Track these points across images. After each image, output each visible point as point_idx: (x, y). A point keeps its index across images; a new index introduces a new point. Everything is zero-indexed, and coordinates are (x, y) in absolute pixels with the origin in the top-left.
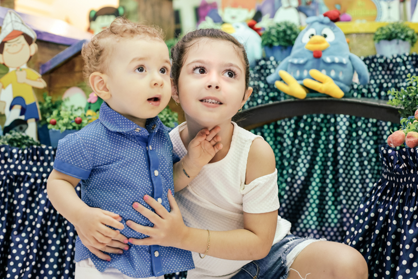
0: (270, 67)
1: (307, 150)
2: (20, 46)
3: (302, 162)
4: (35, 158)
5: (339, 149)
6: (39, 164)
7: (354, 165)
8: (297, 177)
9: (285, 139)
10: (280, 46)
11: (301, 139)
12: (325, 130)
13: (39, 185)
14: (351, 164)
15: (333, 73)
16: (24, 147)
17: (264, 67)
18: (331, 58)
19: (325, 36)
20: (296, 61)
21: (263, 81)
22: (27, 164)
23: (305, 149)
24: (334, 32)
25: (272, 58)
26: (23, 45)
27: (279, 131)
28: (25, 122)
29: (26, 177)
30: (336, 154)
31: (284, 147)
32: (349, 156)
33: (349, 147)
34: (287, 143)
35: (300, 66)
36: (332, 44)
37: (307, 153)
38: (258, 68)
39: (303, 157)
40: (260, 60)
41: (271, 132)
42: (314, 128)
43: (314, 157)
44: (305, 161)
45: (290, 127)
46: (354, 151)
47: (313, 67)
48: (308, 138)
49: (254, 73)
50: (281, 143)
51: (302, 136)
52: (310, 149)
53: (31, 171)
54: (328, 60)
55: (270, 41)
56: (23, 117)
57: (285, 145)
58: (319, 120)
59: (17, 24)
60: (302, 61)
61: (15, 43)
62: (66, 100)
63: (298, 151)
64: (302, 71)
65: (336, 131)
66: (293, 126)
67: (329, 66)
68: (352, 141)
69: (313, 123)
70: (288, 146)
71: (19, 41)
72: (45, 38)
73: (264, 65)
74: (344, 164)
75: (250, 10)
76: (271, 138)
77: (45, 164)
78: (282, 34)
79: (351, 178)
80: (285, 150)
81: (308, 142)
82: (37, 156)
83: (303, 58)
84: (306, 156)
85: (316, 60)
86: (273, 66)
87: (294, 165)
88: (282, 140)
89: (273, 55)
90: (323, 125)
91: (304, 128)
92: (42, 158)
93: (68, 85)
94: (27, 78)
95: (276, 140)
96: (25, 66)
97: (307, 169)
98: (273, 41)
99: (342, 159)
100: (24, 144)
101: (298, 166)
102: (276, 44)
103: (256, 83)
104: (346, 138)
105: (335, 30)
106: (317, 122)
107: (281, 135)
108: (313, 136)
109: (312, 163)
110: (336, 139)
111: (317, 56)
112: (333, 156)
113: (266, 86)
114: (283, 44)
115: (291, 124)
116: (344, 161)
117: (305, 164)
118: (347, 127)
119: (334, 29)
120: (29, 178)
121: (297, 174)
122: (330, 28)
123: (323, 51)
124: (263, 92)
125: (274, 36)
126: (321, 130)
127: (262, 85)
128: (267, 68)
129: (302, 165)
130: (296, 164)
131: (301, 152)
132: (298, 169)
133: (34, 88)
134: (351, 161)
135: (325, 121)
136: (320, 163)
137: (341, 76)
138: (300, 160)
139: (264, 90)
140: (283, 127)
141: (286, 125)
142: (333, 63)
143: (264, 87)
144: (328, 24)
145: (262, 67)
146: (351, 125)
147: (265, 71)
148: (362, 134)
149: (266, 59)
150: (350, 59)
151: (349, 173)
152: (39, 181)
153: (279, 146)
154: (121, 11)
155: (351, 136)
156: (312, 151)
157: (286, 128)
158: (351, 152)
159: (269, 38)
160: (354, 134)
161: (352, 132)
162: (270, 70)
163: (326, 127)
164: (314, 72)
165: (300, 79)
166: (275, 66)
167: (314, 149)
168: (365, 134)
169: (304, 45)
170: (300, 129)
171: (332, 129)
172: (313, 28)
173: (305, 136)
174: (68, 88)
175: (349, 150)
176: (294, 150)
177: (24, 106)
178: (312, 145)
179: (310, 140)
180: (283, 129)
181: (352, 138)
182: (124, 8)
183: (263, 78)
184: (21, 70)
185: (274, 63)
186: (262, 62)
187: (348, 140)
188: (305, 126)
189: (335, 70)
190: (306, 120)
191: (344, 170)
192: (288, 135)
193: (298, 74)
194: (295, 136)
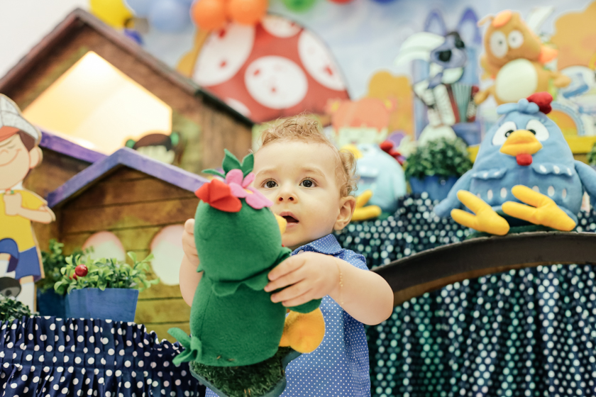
0: (422, 209)
1: (490, 342)
2: (13, 152)
3: (483, 362)
4: (31, 337)
5: (545, 338)
6: (37, 348)
7: (571, 365)
8: (475, 388)
9: (451, 326)
10: (437, 176)
11: (478, 322)
12: (517, 308)
13: (36, 386)
14: (567, 362)
15: (551, 192)
16: (12, 319)
17: (413, 209)
18: (546, 167)
19: (533, 132)
20: (485, 175)
21: (410, 233)
22: (16, 348)
23: (486, 340)
24: (546, 126)
25: (424, 195)
26: (18, 150)
27: (441, 313)
28: (15, 283)
29: (14, 371)
30: (540, 346)
31: (450, 340)
32: (562, 349)
33: (561, 334)
34: (455, 332)
35: (493, 182)
36: (545, 144)
37: (489, 347)
38: (402, 211)
39: (484, 354)
40: (405, 198)
41: (426, 316)
42: (501, 304)
43: (502, 354)
44: (488, 361)
45: (458, 305)
46: (570, 341)
47: (517, 182)
48: (490, 322)
49: (396, 220)
50: (444, 334)
51: (480, 318)
52: (494, 340)
53: (22, 360)
54: (543, 169)
55: (420, 168)
56: (12, 275)
57: (451, 335)
58: (508, 292)
59: (9, 116)
60: (496, 174)
61: (5, 148)
62: (88, 252)
63: (476, 343)
64: (497, 191)
65: (538, 309)
66: (465, 304)
67: (543, 179)
68: (566, 324)
69: (498, 297)
70: (457, 336)
71: (10, 145)
72: (56, 147)
73: (413, 205)
74: (555, 362)
75: (379, 130)
76: (426, 326)
77: (49, 349)
78: (439, 157)
79: (569, 386)
80: (451, 344)
81: (491, 328)
82: (34, 333)
83: (498, 168)
84: (489, 352)
85: (522, 171)
86: (427, 207)
87: (469, 367)
88: (446, 328)
89: (425, 190)
90: (513, 301)
91: (483, 305)
92: (43, 338)
93: (92, 229)
94: (22, 207)
95: (434, 329)
96: (19, 187)
97: (492, 374)
98: (425, 168)
99: (551, 354)
100: (11, 314)
101: (477, 369)
102: (430, 173)
103: (399, 236)
104: (555, 319)
105: (547, 124)
106: (503, 295)
107: (444, 320)
108: (500, 319)
109: (499, 363)
110: (538, 322)
111: (524, 162)
112: (534, 351)
113: (416, 240)
114: (441, 171)
115: (461, 301)
116: (556, 358)
117: (487, 366)
118: (557, 301)
119: (545, 122)
120: (18, 374)
121: (475, 383)
122: (540, 120)
123: (533, 155)
124: (411, 250)
125: (426, 160)
126: (511, 309)
127: (409, 239)
128: (416, 211)
129: (482, 368)
130: (473, 366)
131: (481, 347)
132: (477, 374)
133: (33, 223)
134: (567, 357)
135: (517, 294)
136: (511, 364)
137: (565, 198)
138: (478, 360)
139: (413, 247)
140: (448, 305)
141: (452, 302)
142: (551, 174)
143: (412, 243)
144: (534, 114)
145: (409, 209)
146: (561, 298)
147: (414, 216)
148: (582, 312)
149: (415, 196)
150: (577, 169)
151: (564, 378)
152: (36, 380)
153: (439, 340)
154: (175, 139)
155: (564, 316)
156: (498, 343)
157: (452, 307)
158: (566, 343)
159: (419, 164)
160: (568, 314)
161: (565, 310)
162: (422, 213)
163: (518, 303)
164: (520, 190)
165: (495, 204)
166: (430, 208)
167: (502, 341)
168: (586, 314)
169: (499, 147)
170: (477, 307)
171: (531, 305)
172: (511, 121)
173: (485, 319)
174: (93, 233)
175: (562, 340)
176: (469, 342)
177: (16, 256)
178: (498, 333)
179: (495, 325)
180: (447, 309)
181: (565, 320)
182: (179, 134)
183: (410, 228)
184: (13, 193)
185: (428, 202)
186: (409, 202)
187: (560, 322)
188: (485, 303)
189: (554, 187)
190: (486, 293)
191: (556, 372)
192: (457, 319)
193: (490, 195)
194: (469, 320)
